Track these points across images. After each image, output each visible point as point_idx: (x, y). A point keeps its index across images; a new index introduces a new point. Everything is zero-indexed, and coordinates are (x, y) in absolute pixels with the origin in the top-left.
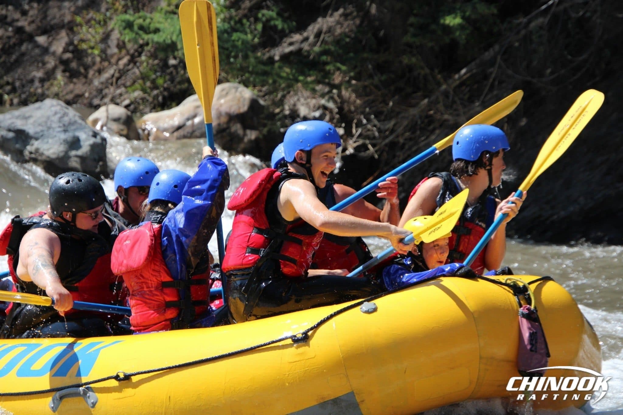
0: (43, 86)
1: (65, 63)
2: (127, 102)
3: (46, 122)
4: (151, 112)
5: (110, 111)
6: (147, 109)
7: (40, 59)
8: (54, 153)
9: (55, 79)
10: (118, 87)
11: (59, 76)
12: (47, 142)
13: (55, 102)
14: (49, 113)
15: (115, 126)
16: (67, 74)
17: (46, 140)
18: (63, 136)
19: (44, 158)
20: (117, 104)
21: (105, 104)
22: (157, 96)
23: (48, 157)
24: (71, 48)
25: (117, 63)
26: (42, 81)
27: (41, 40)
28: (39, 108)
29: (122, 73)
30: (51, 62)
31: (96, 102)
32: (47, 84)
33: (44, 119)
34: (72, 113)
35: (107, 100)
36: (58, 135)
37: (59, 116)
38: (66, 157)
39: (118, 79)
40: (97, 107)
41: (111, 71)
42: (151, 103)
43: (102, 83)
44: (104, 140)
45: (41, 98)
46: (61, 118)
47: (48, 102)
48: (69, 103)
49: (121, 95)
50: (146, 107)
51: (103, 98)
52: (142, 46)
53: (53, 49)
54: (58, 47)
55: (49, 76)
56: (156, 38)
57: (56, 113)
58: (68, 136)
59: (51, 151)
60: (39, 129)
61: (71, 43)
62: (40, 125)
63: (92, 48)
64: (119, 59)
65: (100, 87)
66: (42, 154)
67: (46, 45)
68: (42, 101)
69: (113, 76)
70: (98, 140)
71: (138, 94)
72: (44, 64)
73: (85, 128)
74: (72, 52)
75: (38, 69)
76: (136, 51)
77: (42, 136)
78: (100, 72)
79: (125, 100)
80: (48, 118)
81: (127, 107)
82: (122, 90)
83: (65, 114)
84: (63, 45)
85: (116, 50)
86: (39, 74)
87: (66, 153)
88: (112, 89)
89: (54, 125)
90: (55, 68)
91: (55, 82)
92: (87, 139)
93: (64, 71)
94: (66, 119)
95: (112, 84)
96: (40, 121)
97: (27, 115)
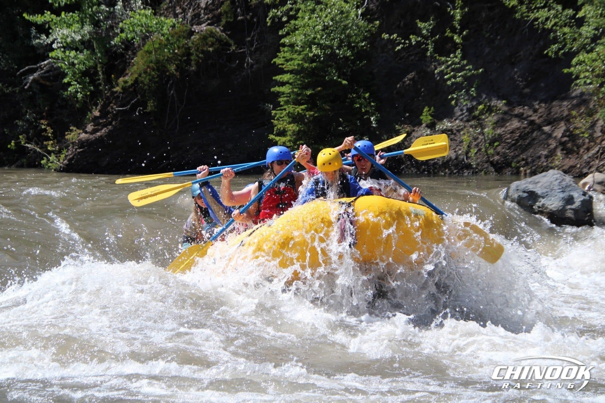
0: (547, 161)
1: (563, 144)
3: (550, 186)
5: (596, 177)
7: (545, 142)
8: (555, 207)
9: (556, 155)
10: (601, 160)
11: (559, 153)
12: (551, 200)
13: (555, 171)
14: (552, 179)
15: (599, 187)
16: (565, 152)
17: (549, 198)
18: (562, 195)
19: (548, 210)
20: (601, 172)
21: (592, 172)
23: (551, 210)
24: (568, 133)
25: (600, 143)
26: (547, 157)
27: (547, 129)
28: (545, 176)
30: (553, 144)
31: (585, 171)
32: (550, 160)
33: (548, 184)
34: (568, 179)
36: (558, 194)
37: (559, 181)
38: (563, 210)
39: (602, 154)
40: (585, 175)
41: (596, 149)
43: (590, 157)
44: (591, 197)
45: (546, 169)
46: (560, 182)
47: (551, 172)
48: (566, 172)
49: (603, 165)
51: (590, 168)
53: (554, 135)
54: (559, 133)
55: (552, 154)
57: (557, 179)
58: (565, 195)
59: (553, 206)
60: (544, 191)
61: (567, 130)
62: (545, 188)
63: (583, 133)
64: (603, 140)
65: (588, 160)
66: (547, 208)
67: (550, 132)
68: (547, 171)
69: (598, 152)
70: (587, 198)
72: (549, 145)
73: (577, 189)
74: (568, 136)
75: (544, 149)
77: (547, 195)
78: (588, 149)
80: (551, 182)
82: (604, 161)
83: (563, 180)
84: (562, 132)
85: (600, 134)
86: (545, 153)
87: (564, 206)
88: (597, 161)
89: (555, 188)
90: (556, 148)
91: (556, 158)
92: (579, 197)
93: (562, 150)
94: (564, 183)
95: (597, 158)
96: (545, 185)
97: (537, 181)
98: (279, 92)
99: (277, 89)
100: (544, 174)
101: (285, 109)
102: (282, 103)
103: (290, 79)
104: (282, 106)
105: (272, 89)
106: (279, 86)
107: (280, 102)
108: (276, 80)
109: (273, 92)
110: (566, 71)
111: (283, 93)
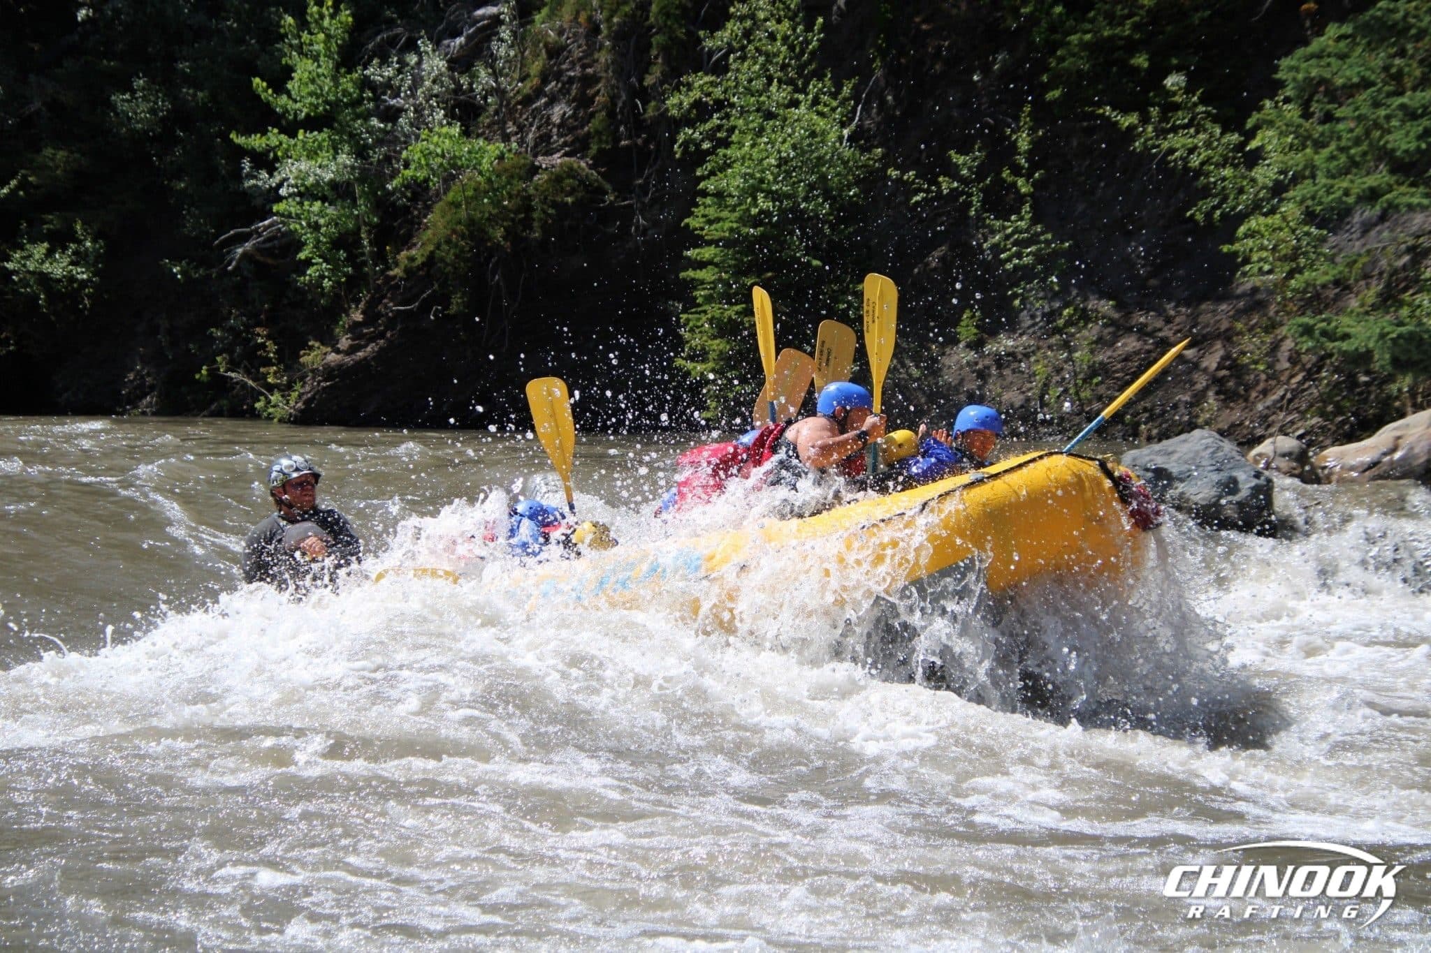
0: (1190, 413)
1: (1218, 382)
2: (1301, 432)
3: (1193, 459)
4: (1333, 445)
5: (1278, 444)
6: (1328, 442)
7: (1187, 378)
8: (1203, 499)
9: (1206, 403)
10: (1290, 413)
11: (1211, 399)
12: (1195, 485)
13: (1206, 432)
14: (1198, 447)
15: (1284, 464)
16: (1222, 397)
17: (1193, 482)
18: (1216, 477)
19: (1190, 504)
20: (1286, 434)
21: (1271, 435)
22: (1343, 423)
23: (1196, 504)
24: (1228, 363)
25: (1288, 383)
26: (1189, 405)
28: (1185, 441)
29: (1297, 393)
30: (1201, 382)
31: (1259, 432)
32: (1195, 410)
33: (1191, 455)
34: (1228, 447)
35: (1272, 430)
36: (1209, 474)
37: (1211, 450)
38: (1217, 505)
39: (1290, 401)
40: (1259, 440)
41: (1281, 392)
42: (1334, 432)
43: (1268, 408)
44: (1269, 481)
45: (1187, 428)
46: (1213, 453)
47: (1197, 433)
48: (1223, 434)
49: (1292, 422)
50: (1327, 438)
51: (1269, 426)
52: (1322, 358)
53: (1204, 365)
54: (1211, 362)
55: (1198, 400)
56: (1345, 346)
57: (1207, 447)
58: (1223, 476)
59: (1200, 496)
60: (1184, 468)
61: (1227, 357)
62: (1186, 463)
63: (1256, 362)
64: (1292, 376)
65: (1266, 412)
66: (1188, 500)
67: (1195, 360)
68: (1189, 432)
69: (1283, 397)
70: (1262, 481)
71: (1315, 421)
72: (1193, 384)
73: (1245, 466)
74: (1229, 368)
75: (1184, 391)
76: (1314, 365)
77: (1189, 476)
78: (1265, 393)
79: (1298, 429)
80: (1197, 452)
81: (1300, 437)
82: (1295, 416)
83: (1219, 448)
84: (1218, 360)
85: (1287, 365)
86: (1186, 398)
87: (1219, 498)
88: (1282, 415)
89: (1204, 463)
90: (1206, 388)
91: (1206, 407)
92: (1246, 481)
93: (1218, 393)
94: (1220, 454)
95: (1281, 409)
96: (1186, 457)
97: (1170, 449)
98: (693, 280)
99: (691, 273)
100: (1183, 437)
101: (705, 312)
102: (699, 300)
103: (716, 255)
104: (699, 305)
105: (682, 275)
106: (694, 269)
107: (696, 298)
108: (688, 258)
109: (684, 280)
110: (1225, 248)
111: (702, 282)
